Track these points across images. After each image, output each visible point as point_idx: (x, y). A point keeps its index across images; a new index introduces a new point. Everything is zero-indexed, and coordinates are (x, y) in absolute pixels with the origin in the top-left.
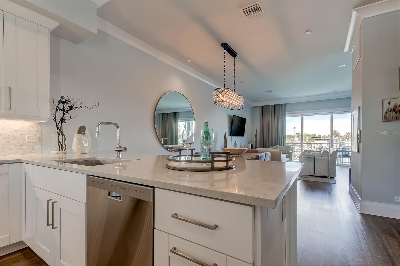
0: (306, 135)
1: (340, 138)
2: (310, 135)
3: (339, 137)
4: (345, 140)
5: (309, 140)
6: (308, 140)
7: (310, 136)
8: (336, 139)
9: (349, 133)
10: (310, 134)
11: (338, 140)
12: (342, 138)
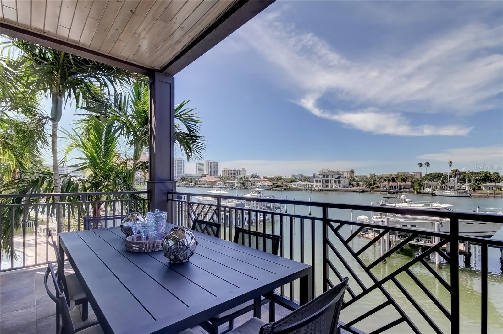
5: (476, 180)
10: (478, 172)
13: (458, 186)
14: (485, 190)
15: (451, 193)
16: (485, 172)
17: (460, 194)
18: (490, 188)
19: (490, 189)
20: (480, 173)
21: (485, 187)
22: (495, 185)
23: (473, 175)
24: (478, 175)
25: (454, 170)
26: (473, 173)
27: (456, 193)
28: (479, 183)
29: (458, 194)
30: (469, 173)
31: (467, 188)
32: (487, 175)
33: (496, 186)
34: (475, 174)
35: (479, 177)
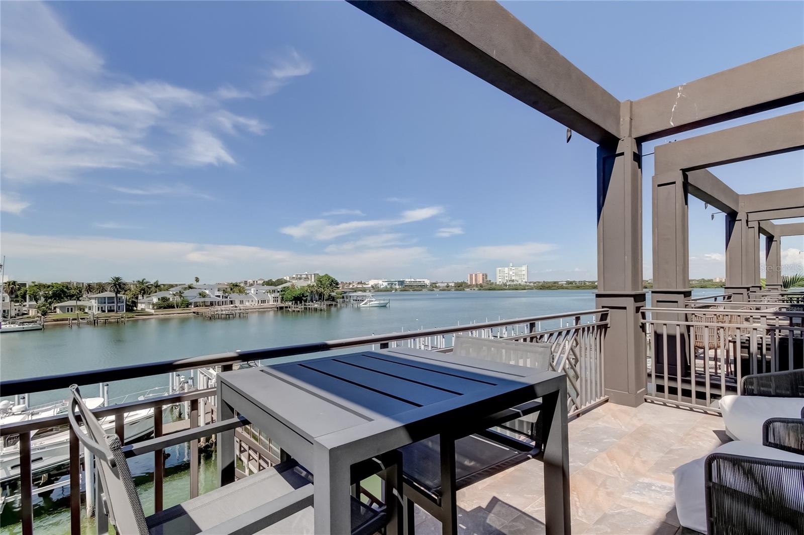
0: (36, 285)
1: (126, 293)
2: (49, 287)
3: (126, 291)
4: (137, 298)
5: (46, 298)
6: (43, 299)
7: (51, 287)
8: (119, 295)
9: (143, 281)
10: (49, 284)
11: (122, 297)
12: (131, 293)
13: (16, 309)
14: (62, 313)
15: (8, 326)
16: (60, 285)
17: (24, 326)
18: (68, 309)
19: (68, 311)
20: (53, 287)
21: (62, 308)
22: (75, 304)
23: (40, 289)
24: (49, 289)
25: (9, 282)
26: (40, 286)
27: (17, 326)
28: (50, 302)
29: (22, 326)
30: (33, 285)
31: (32, 313)
32: (63, 289)
33: (78, 306)
34: (45, 287)
35: (51, 293)
